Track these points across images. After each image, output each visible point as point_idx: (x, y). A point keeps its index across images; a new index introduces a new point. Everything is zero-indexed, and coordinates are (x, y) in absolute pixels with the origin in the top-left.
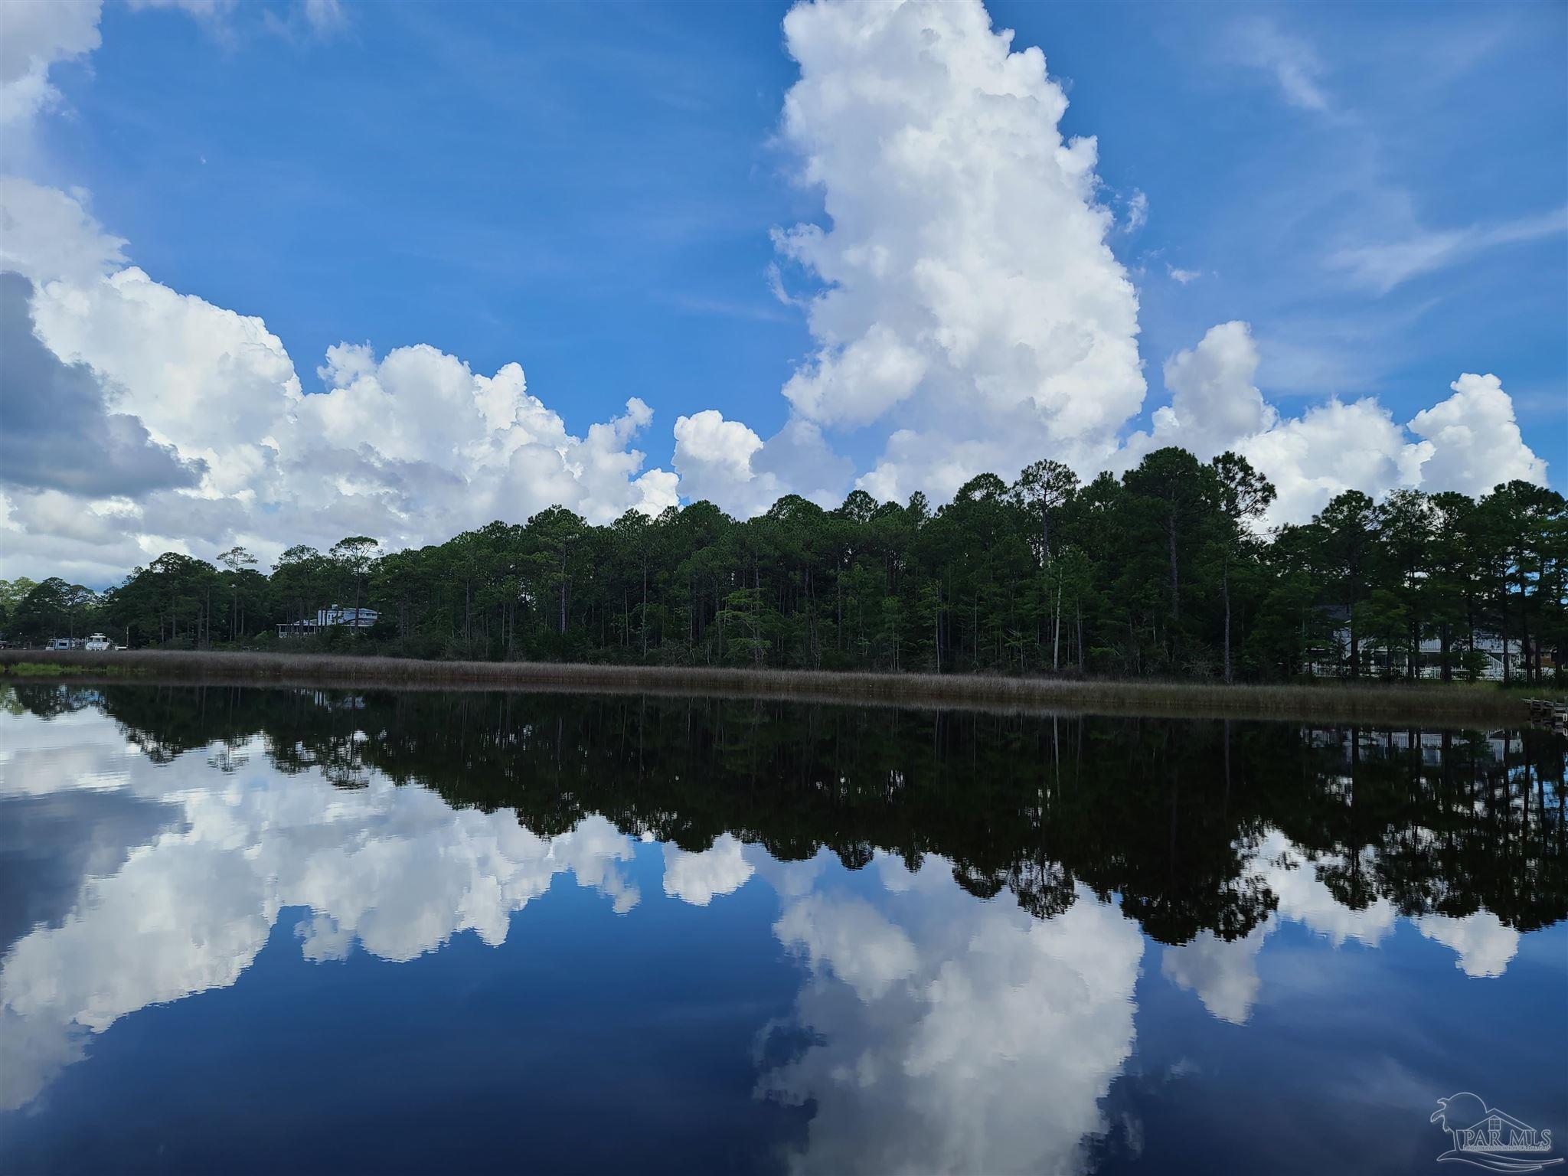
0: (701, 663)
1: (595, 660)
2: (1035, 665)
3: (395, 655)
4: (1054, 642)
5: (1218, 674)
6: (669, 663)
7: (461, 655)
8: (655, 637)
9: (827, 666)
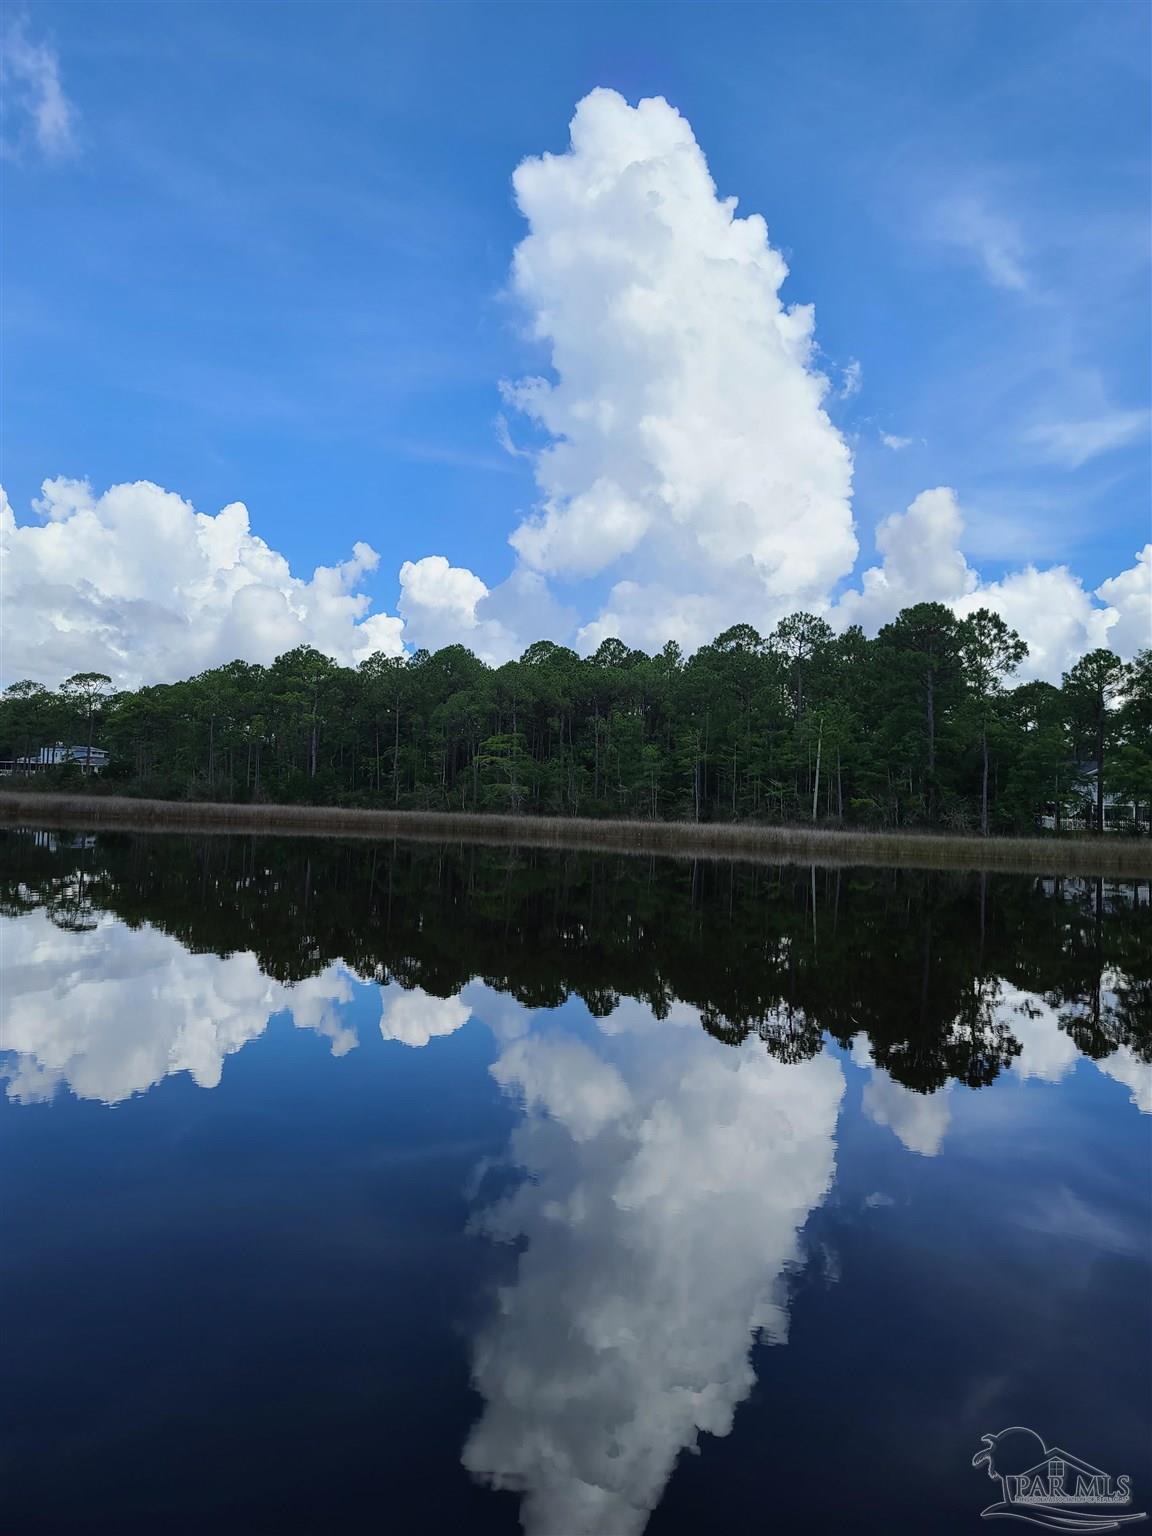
0: (455, 808)
1: (347, 804)
2: (793, 816)
3: (133, 795)
4: (813, 792)
5: (975, 827)
6: (424, 808)
8: (408, 781)
9: (585, 812)
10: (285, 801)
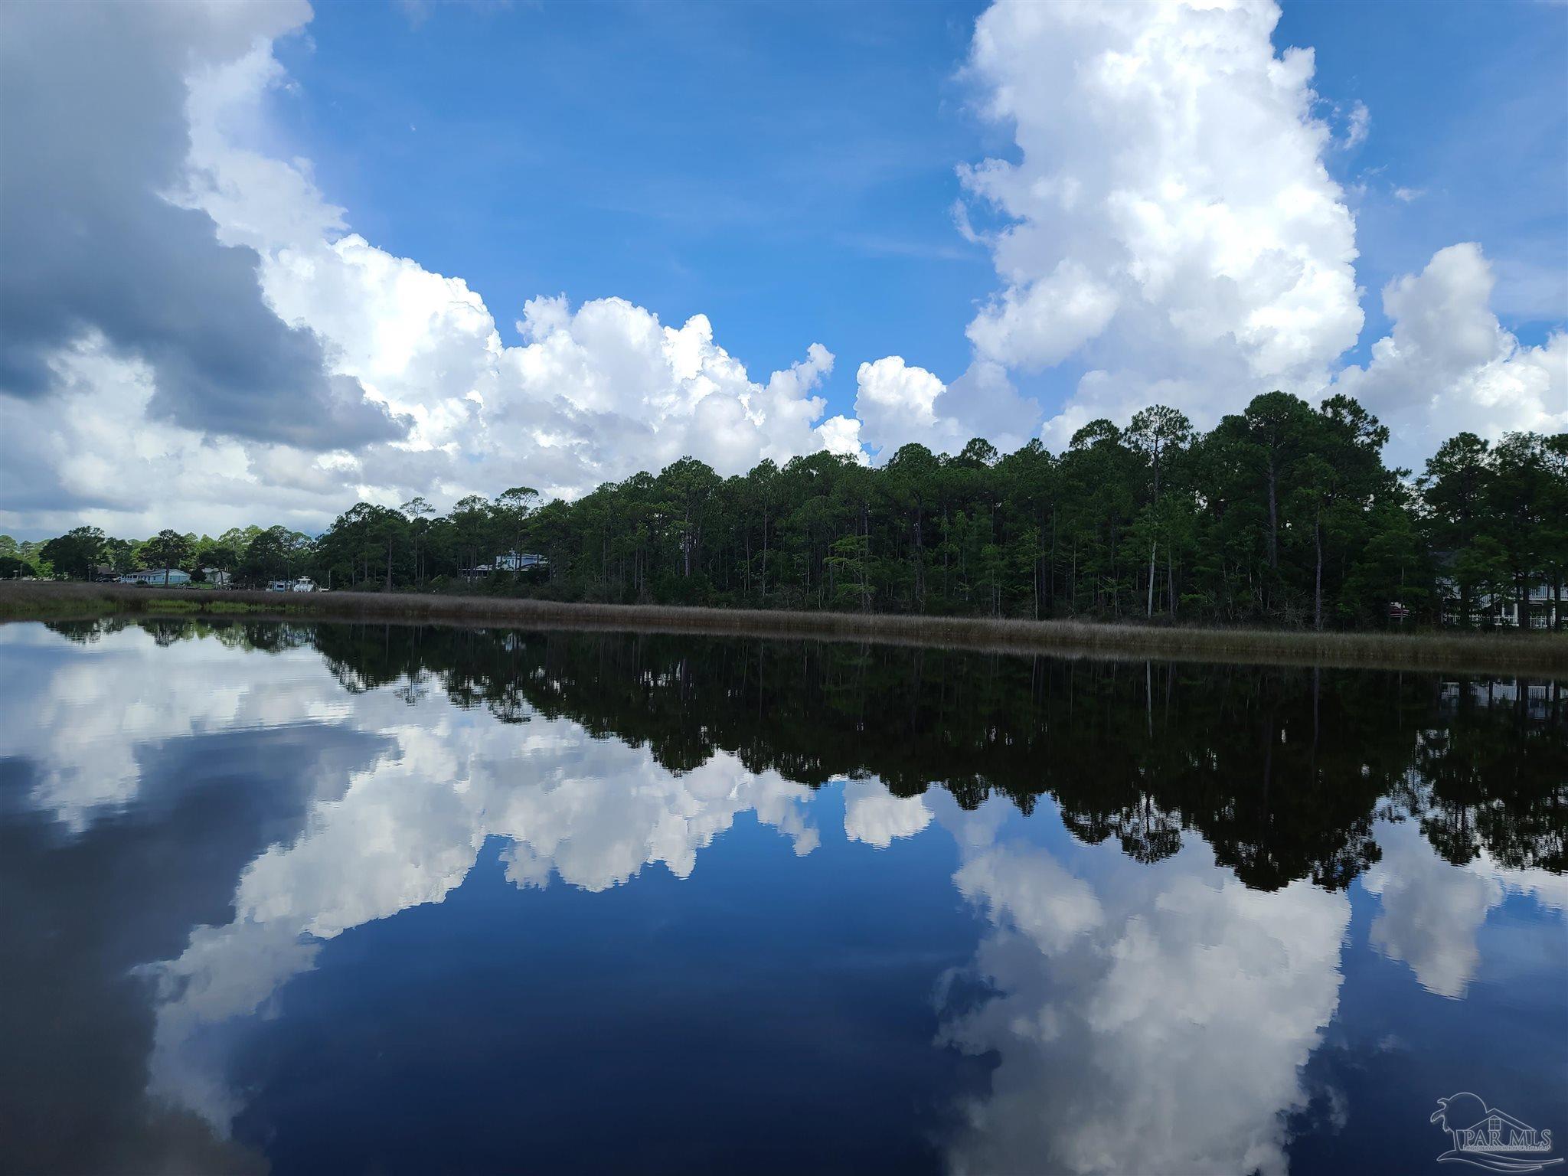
1: (717, 604)
3: (542, 598)
4: (1148, 588)
5: (1309, 622)
6: (783, 607)
7: (598, 598)
8: (772, 581)
9: (930, 611)
10: (662, 601)
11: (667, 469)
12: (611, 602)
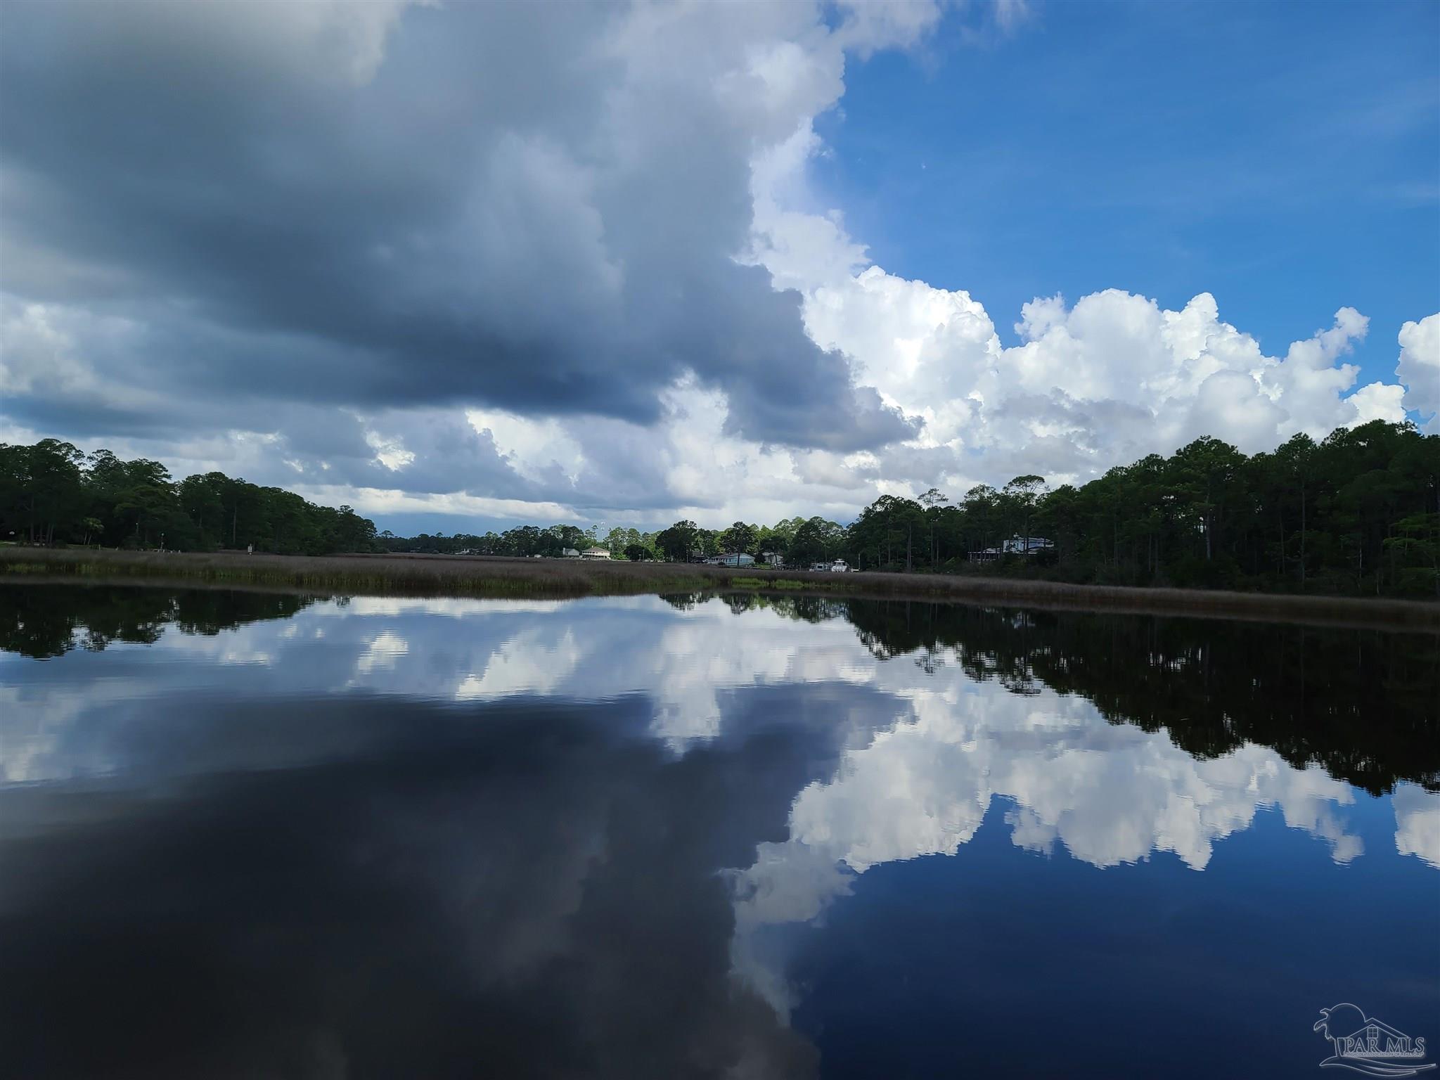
3: (1053, 579)
6: (1326, 593)
7: (1110, 581)
8: (1315, 566)
10: (1181, 584)
11: (1182, 450)
12: (1125, 585)
